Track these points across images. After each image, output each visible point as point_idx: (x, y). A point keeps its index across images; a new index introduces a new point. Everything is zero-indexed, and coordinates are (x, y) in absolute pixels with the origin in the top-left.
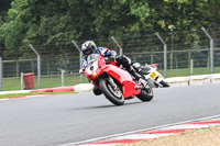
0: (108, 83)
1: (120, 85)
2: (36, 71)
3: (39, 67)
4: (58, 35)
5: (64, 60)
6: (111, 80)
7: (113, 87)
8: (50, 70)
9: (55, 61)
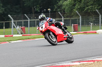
0: (49, 35)
1: (56, 36)
2: (79, 24)
3: (80, 22)
4: (90, 7)
5: (92, 19)
6: (51, 33)
7: (52, 37)
8: (86, 23)
9: (88, 19)
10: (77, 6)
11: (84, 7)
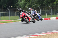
4: (35, 5)
10: (28, 4)
11: (32, 5)
